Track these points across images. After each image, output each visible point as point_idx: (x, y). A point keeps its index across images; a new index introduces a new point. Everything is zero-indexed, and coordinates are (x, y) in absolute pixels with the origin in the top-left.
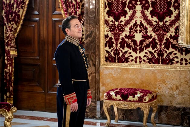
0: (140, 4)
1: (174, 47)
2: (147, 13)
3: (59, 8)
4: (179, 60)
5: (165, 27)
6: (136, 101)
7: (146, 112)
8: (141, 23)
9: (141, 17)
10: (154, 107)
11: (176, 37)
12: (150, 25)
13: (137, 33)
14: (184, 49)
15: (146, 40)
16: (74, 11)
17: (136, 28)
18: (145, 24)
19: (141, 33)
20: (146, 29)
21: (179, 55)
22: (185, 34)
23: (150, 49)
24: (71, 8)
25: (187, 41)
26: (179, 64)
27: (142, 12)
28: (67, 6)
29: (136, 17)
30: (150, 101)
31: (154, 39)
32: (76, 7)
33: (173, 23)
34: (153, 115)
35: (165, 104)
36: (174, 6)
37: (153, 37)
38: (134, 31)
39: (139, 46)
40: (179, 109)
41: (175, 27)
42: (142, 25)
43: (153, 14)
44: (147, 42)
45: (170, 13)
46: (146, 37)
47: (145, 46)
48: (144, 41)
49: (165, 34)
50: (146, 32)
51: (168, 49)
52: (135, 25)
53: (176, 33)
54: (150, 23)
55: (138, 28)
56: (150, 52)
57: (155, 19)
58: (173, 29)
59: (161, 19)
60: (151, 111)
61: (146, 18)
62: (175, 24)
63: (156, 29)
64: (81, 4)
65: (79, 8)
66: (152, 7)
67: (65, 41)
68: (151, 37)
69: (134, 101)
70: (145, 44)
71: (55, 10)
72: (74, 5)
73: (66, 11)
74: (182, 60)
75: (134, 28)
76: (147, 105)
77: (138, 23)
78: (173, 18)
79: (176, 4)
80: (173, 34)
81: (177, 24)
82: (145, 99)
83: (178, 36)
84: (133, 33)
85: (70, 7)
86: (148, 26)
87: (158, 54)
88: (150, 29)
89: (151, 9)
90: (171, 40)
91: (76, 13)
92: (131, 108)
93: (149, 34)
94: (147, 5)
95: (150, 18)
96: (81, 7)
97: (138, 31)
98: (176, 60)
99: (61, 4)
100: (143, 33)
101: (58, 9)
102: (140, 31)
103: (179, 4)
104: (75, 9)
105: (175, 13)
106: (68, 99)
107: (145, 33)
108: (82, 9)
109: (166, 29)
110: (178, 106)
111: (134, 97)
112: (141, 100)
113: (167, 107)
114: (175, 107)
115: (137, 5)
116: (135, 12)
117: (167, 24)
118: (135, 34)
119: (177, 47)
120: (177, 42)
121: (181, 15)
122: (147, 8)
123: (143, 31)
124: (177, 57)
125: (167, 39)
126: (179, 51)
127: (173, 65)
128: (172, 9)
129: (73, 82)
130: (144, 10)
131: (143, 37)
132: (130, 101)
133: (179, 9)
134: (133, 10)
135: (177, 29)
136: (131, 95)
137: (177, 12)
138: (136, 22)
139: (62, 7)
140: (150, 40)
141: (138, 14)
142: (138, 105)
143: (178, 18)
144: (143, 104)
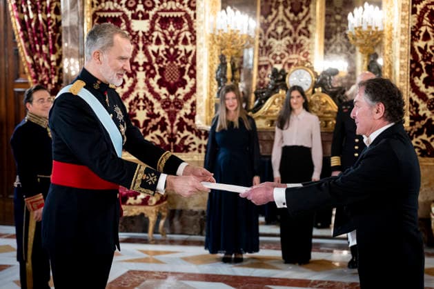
0: (144, 70)
1: (190, 129)
2: (153, 82)
3: (25, 73)
4: (197, 146)
5: (178, 102)
6: (139, 205)
7: (152, 219)
8: (145, 96)
9: (144, 88)
10: (164, 211)
11: (192, 116)
12: (157, 98)
13: (139, 109)
14: (203, 132)
15: (153, 120)
16: (47, 79)
17: (139, 102)
18: (151, 98)
19: (146, 111)
20: (152, 104)
21: (196, 139)
22: (204, 111)
23: (158, 132)
24: (43, 73)
25: (207, 121)
26: (197, 151)
27: (147, 82)
28: (36, 71)
29: (138, 88)
30: (158, 203)
31: (163, 119)
32: (50, 72)
33: (188, 97)
34: (162, 222)
35: (178, 207)
36: (189, 73)
37: (162, 115)
38: (135, 108)
39: (143, 127)
40: (196, 213)
41: (190, 101)
42: (146, 99)
43: (161, 83)
44: (154, 122)
45: (183, 83)
46: (152, 115)
47: (150, 129)
48: (150, 121)
49: (178, 112)
50: (152, 109)
51: (182, 132)
52: (137, 98)
53: (192, 110)
54: (157, 96)
55: (141, 104)
56: (159, 137)
57: (164, 91)
58: (187, 105)
59: (172, 90)
60: (159, 217)
61: (151, 90)
62: (190, 98)
63: (166, 104)
64: (58, 69)
65: (55, 74)
66: (160, 74)
67: (26, 121)
68: (158, 115)
69: (136, 204)
70: (150, 125)
71: (18, 77)
72: (47, 70)
73: (36, 77)
74: (200, 146)
75: (136, 103)
76: (154, 209)
77: (141, 96)
78: (188, 90)
79: (192, 72)
80: (189, 112)
81: (193, 99)
82: (151, 201)
83: (195, 114)
84: (135, 110)
85: (41, 72)
86: (154, 101)
87: (169, 139)
88: (157, 105)
89: (158, 77)
90: (186, 120)
91: (50, 81)
92: (132, 214)
93: (156, 111)
94: (152, 72)
95: (157, 89)
96: (57, 73)
97: (141, 108)
98: (193, 146)
99: (28, 68)
100: (148, 110)
101: (22, 75)
102: (144, 108)
103: (195, 71)
104: (48, 75)
105: (190, 83)
106: (31, 203)
107: (150, 111)
108: (59, 76)
109: (179, 105)
110: (196, 209)
111: (135, 199)
112: (145, 202)
113: (181, 211)
114: (191, 210)
115: (138, 70)
116: (136, 81)
117: (181, 98)
118: (137, 111)
119: (194, 129)
120: (194, 122)
121: (198, 86)
122: (153, 76)
123: (147, 108)
124: (194, 143)
125: (181, 119)
126: (197, 135)
127: (189, 153)
128: (186, 77)
129: (39, 180)
130: (149, 77)
131: (148, 115)
132: (130, 204)
133: (195, 78)
134: (133, 77)
135: (194, 105)
136: (131, 196)
137: (193, 81)
138: (138, 96)
139: (30, 73)
140: (158, 120)
141: (141, 84)
142: (142, 209)
143: (194, 90)
144: (147, 208)
